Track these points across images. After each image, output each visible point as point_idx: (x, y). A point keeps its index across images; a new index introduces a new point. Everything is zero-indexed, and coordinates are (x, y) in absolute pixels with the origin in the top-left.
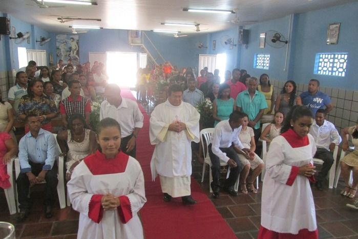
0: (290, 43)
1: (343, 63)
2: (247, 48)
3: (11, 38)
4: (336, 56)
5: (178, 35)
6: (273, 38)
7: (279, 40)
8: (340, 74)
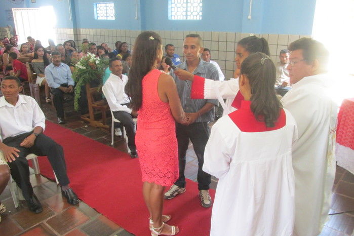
1: (197, 7)
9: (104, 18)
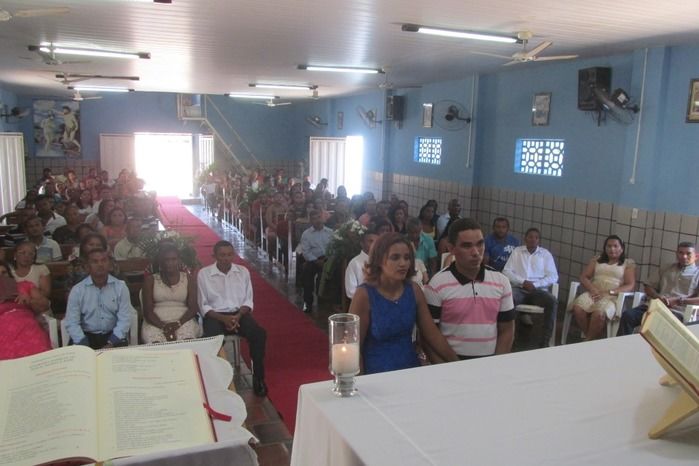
0: (475, 121)
1: (558, 155)
2: (400, 126)
4: (548, 144)
5: (274, 102)
6: (446, 114)
7: (457, 118)
8: (555, 173)
9: (427, 161)
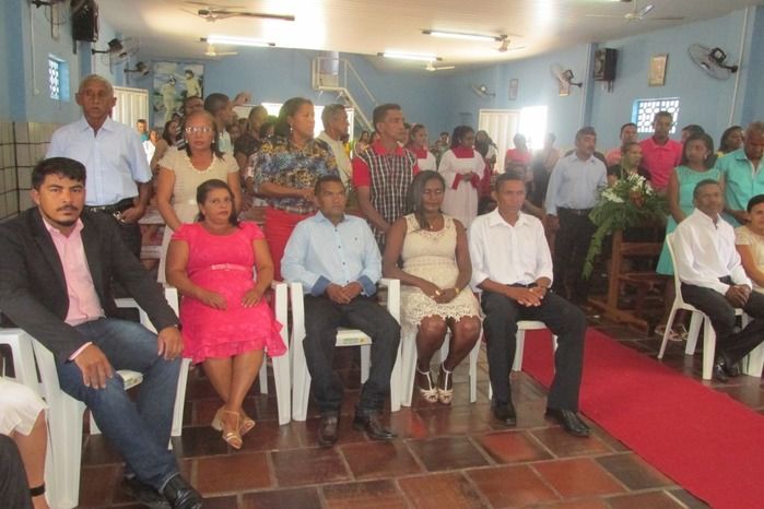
2: (610, 88)
3: (94, 52)
5: (435, 66)
